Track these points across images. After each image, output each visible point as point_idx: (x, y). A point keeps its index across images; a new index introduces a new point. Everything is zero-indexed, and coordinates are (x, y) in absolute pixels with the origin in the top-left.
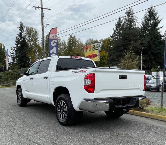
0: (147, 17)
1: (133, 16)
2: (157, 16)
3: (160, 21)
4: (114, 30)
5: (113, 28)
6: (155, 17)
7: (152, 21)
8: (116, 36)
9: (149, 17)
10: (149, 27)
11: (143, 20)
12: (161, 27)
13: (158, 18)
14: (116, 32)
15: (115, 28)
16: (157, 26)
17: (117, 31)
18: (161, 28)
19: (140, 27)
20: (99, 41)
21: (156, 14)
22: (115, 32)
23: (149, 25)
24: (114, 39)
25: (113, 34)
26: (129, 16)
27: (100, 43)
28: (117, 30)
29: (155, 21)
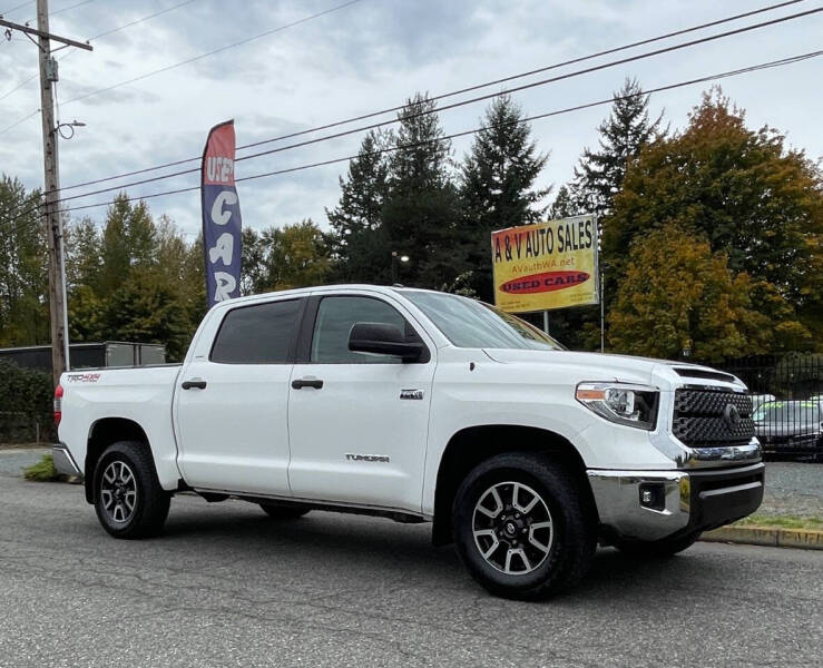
0: (486, 146)
1: (433, 134)
2: (529, 141)
3: (541, 164)
4: (344, 187)
5: (341, 181)
6: (518, 147)
7: (507, 164)
8: (354, 218)
9: (496, 143)
10: (496, 186)
11: (471, 154)
12: (545, 190)
13: (530, 151)
14: (355, 200)
15: (347, 181)
16: (526, 184)
17: (360, 193)
18: (545, 193)
19: (459, 185)
20: (261, 236)
21: (523, 134)
22: (351, 196)
23: (497, 179)
24: (344, 230)
25: (340, 206)
26: (414, 131)
27: (265, 243)
28: (358, 189)
29: (521, 162)
